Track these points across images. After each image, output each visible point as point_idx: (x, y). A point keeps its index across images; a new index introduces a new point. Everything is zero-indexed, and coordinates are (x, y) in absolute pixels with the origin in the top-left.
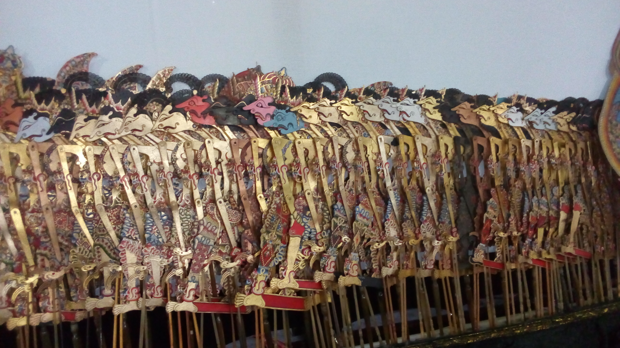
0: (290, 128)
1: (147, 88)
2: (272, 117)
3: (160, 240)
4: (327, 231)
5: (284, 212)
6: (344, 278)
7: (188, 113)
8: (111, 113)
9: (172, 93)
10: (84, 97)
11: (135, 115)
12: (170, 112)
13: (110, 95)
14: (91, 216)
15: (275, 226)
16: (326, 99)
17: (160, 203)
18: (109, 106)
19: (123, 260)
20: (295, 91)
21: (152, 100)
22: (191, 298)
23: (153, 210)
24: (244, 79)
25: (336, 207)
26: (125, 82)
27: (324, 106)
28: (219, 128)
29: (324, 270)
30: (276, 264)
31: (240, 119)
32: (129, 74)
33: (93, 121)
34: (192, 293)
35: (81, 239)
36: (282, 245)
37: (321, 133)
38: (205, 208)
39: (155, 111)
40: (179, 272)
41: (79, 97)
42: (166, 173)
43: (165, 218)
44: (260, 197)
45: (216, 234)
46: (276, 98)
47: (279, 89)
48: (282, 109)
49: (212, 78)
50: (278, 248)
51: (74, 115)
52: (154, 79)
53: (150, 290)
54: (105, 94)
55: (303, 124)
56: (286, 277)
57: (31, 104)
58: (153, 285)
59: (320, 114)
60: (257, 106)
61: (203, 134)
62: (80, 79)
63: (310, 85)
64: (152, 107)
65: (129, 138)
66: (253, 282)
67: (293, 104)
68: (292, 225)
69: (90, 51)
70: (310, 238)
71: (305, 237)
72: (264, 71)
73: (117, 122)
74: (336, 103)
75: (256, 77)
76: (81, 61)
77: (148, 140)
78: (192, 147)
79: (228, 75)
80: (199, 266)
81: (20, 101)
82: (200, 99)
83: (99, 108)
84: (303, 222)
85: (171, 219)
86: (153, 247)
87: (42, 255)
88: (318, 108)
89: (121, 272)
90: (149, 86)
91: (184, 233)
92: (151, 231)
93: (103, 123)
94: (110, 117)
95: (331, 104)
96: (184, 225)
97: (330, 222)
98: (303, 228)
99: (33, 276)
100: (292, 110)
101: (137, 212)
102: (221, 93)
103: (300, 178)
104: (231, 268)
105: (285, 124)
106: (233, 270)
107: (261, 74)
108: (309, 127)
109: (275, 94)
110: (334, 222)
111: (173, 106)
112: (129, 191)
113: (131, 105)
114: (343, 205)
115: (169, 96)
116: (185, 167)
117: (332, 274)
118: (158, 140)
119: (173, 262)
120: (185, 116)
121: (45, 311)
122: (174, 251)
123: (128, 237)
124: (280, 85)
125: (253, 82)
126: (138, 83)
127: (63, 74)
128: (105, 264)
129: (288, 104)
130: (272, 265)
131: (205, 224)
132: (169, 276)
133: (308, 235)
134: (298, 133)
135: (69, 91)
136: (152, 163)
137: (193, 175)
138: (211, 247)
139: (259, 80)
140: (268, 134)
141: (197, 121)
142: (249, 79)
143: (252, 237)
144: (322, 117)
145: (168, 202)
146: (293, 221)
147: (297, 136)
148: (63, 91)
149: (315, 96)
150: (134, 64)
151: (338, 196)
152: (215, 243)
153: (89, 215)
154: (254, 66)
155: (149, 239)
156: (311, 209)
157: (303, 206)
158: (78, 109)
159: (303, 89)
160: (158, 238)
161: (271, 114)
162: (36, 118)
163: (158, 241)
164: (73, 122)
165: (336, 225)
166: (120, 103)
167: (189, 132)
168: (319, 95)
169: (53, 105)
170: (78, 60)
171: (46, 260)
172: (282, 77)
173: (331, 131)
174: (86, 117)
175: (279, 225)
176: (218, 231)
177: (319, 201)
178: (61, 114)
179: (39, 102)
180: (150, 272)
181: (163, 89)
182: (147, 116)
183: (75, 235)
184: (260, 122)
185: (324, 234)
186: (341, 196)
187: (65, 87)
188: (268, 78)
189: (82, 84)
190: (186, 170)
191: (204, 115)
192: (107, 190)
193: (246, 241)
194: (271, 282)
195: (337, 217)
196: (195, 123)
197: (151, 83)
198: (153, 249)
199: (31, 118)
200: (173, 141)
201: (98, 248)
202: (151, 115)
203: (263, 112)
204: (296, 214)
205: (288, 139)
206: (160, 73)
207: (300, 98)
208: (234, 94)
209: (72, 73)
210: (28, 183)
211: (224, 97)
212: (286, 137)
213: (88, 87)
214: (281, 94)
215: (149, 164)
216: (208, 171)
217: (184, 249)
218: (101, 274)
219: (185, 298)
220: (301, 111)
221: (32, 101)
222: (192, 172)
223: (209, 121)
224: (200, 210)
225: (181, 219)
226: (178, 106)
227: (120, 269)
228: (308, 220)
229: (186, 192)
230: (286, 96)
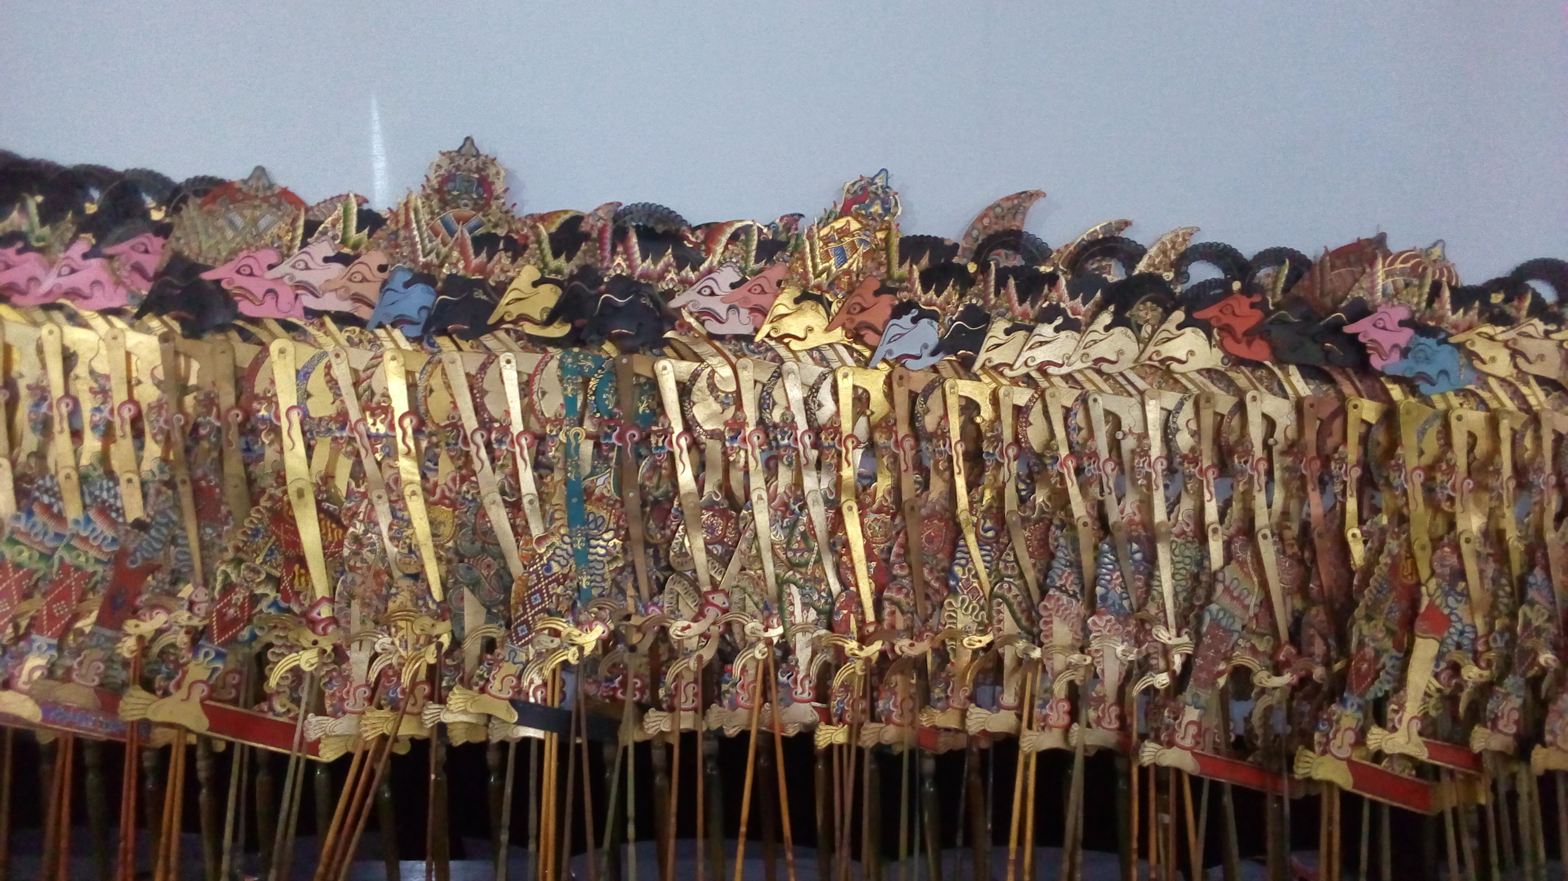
0: (1442, 382)
1: (1136, 272)
2: (1405, 353)
3: (1126, 603)
4: (1501, 634)
5: (1405, 577)
6: (1544, 751)
7: (1215, 331)
8: (1059, 321)
9: (1188, 285)
10: (1012, 282)
11: (1107, 328)
12: (1180, 327)
13: (1063, 282)
14: (990, 534)
15: (1386, 607)
16: (1536, 321)
17: (1131, 522)
18: (1058, 304)
19: (1046, 637)
20: (1463, 297)
21: (1144, 298)
22: (1188, 742)
23: (1120, 536)
24: (1348, 264)
25: (1531, 579)
26: (1092, 256)
27: (1531, 336)
28: (1276, 370)
29: (1494, 727)
30: (1380, 695)
31: (1327, 353)
32: (1104, 239)
33: (1021, 335)
34: (1193, 730)
35: (968, 580)
36: (1395, 653)
37: (1512, 399)
38: (1228, 545)
39: (1147, 321)
40: (1162, 680)
41: (1001, 283)
42: (1153, 459)
43: (1138, 556)
44: (1354, 535)
45: (1247, 608)
46: (1418, 311)
47: (1427, 289)
48: (1428, 337)
49: (1274, 256)
50: (1384, 659)
51: (987, 320)
52: (1152, 251)
53: (1096, 709)
54: (1052, 279)
55: (1472, 376)
56: (1402, 728)
57: (910, 291)
58: (1101, 699)
59: (1515, 353)
60: (1375, 325)
61: (1241, 380)
62: (1005, 245)
63: (1497, 284)
64: (1142, 314)
65: (1085, 376)
66: (1331, 726)
67: (1455, 326)
68: (1423, 609)
69: (1031, 188)
70: (1459, 646)
71: (1449, 641)
72: (1394, 245)
73: (1068, 339)
74: (1559, 330)
75: (1375, 258)
76: (1014, 206)
77: (1124, 382)
78: (1214, 406)
79: (1311, 250)
80: (1209, 672)
81: (889, 284)
82: (1246, 301)
83: (1037, 307)
84: (1447, 606)
85: (1151, 560)
86: (1109, 617)
87: (893, 602)
88: (1515, 340)
89: (1039, 661)
90: (1141, 267)
91: (1176, 595)
92: (1109, 582)
93: (1042, 339)
94: (1057, 329)
95: (1547, 334)
96: (1178, 577)
97: (1513, 616)
98: (1447, 621)
99: (871, 643)
100: (1452, 340)
101: (1086, 536)
102: (1294, 291)
103: (1451, 499)
104: (1275, 688)
105: (1431, 370)
106: (1277, 693)
107: (1386, 254)
108: (1486, 383)
109: (1415, 300)
110: (1525, 615)
111: (1188, 313)
112: (1073, 490)
113: (1101, 308)
114: (1549, 577)
115: (1178, 289)
116: (1193, 450)
117: (1510, 739)
118: (1141, 384)
119: (1148, 656)
120: (1209, 336)
121: (889, 721)
122: (1154, 631)
123: (1059, 589)
124: (1429, 281)
125: (1368, 270)
126: (1119, 260)
127: (975, 233)
128: (1009, 640)
129: (1444, 325)
130: (1370, 696)
131: (1227, 582)
132: (1140, 686)
133: (1456, 638)
134: (1456, 395)
135: (984, 268)
136: (1125, 435)
137: (1208, 468)
138: (1236, 636)
139: (1380, 266)
140: (1386, 392)
141: (1232, 351)
142: (1360, 262)
143: (1325, 625)
144: (1520, 361)
145: (1148, 523)
146: (1425, 602)
147: (1455, 401)
148: (972, 268)
149: (1510, 310)
150: (1114, 217)
151: (1539, 554)
152: (1244, 627)
153: (986, 531)
154: (1372, 235)
155: (1104, 598)
156: (1469, 577)
157: (1452, 568)
158: (995, 307)
159: (1481, 293)
160: (1122, 599)
161: (1403, 346)
162: (915, 320)
163: (1121, 606)
164: (983, 333)
165: (1527, 624)
166: (1079, 299)
167: (1209, 372)
168: (1519, 309)
169: (950, 296)
170: (1009, 204)
171: (898, 614)
172: (1435, 261)
173: (1536, 396)
174: (1008, 325)
175: (1392, 607)
176: (1253, 601)
177: (1487, 562)
178: (963, 317)
179: (926, 289)
180: (1098, 671)
181: (1169, 276)
182: (1129, 332)
183: (958, 570)
184: (1376, 362)
185: (1495, 640)
186: (1545, 556)
187: (973, 260)
188: (1403, 262)
189: (1007, 256)
190: (1194, 458)
191: (1250, 335)
192: (1024, 482)
193: (1312, 631)
194: (1369, 736)
195: (1532, 604)
196: (1227, 354)
197: (1145, 260)
198: (1108, 621)
199: (906, 320)
200: (1172, 390)
201: (999, 604)
202: (1137, 329)
203: (1385, 340)
204: (1433, 584)
205: (1434, 407)
206: (1166, 239)
207: (1473, 314)
208: (1322, 294)
209: (991, 232)
210: (884, 452)
211: (1298, 301)
212: (1426, 401)
213: (1018, 261)
214: (1430, 302)
215: (1119, 435)
216: (1246, 462)
217: (1173, 631)
218: (1000, 659)
219: (1178, 740)
220: (1473, 344)
221: (913, 285)
222: (1206, 463)
223: (1260, 351)
224: (1216, 548)
225: (1173, 562)
226: (1197, 315)
227: (1037, 653)
228: (1458, 602)
229: (1187, 505)
230: (1442, 307)
